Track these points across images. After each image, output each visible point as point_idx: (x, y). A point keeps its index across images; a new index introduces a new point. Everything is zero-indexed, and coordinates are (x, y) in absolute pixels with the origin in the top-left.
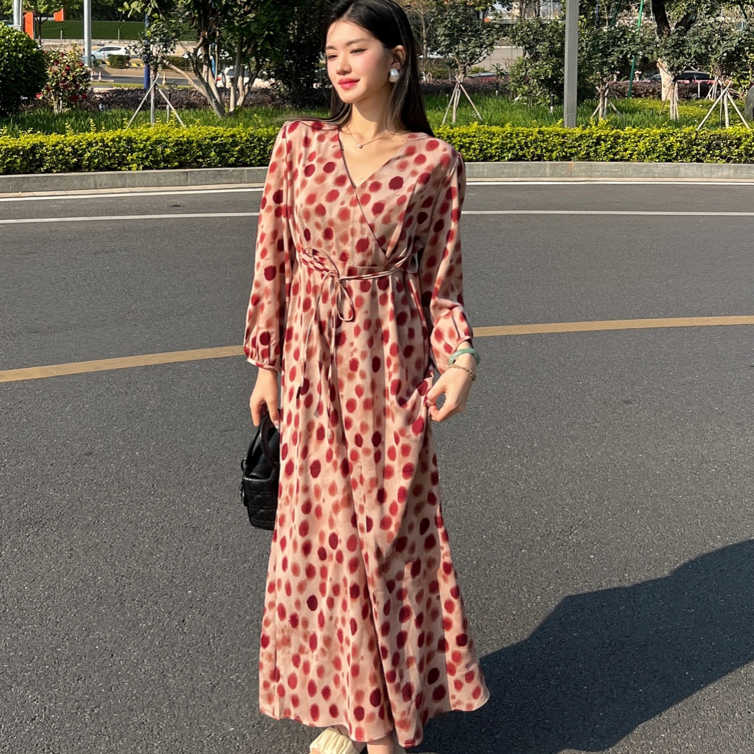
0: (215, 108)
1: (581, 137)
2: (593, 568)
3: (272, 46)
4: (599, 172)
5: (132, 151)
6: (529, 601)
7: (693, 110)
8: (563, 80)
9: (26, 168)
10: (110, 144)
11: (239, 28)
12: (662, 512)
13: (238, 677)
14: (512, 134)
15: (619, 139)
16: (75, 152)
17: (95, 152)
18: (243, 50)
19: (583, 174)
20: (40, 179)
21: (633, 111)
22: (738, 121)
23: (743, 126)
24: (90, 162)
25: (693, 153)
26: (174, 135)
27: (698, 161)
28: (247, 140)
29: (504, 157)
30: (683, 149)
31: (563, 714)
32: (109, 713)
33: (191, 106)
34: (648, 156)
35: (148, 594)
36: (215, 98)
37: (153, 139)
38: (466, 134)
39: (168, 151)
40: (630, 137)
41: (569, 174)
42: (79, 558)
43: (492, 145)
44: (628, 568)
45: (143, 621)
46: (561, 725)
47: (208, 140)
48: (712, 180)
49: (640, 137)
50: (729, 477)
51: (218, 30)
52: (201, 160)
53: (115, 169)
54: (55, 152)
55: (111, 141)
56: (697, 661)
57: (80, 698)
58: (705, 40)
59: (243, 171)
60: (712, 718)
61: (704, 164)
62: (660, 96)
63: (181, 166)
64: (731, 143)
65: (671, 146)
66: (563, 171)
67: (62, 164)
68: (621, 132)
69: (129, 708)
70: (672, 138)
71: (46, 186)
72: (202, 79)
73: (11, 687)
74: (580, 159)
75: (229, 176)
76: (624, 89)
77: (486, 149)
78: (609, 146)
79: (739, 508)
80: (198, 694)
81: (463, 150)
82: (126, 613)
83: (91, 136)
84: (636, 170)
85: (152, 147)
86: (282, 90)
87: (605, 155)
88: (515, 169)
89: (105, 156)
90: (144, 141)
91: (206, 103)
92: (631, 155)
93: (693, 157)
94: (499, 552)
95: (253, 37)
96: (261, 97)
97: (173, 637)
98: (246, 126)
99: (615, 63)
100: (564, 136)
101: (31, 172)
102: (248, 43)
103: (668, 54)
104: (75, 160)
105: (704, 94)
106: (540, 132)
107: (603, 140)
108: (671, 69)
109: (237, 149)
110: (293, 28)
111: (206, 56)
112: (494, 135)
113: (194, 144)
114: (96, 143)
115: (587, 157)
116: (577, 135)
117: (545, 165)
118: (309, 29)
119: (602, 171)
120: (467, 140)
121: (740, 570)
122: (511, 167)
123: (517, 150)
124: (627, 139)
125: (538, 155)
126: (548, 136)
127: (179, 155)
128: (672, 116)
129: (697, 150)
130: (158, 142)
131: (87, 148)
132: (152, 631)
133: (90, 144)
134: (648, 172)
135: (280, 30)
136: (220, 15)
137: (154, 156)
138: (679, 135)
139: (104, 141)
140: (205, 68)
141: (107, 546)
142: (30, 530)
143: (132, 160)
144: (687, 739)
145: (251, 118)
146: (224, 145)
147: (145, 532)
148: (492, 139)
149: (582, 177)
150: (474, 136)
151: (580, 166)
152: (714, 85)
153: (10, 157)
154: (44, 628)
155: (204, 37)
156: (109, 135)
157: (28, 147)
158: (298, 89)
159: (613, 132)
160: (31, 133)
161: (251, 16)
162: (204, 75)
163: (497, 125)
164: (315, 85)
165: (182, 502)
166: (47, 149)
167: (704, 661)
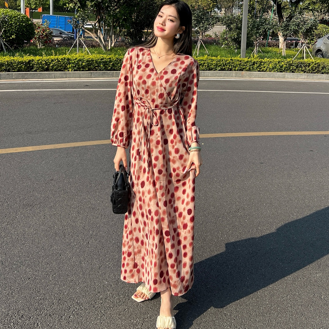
0: (103, 47)
1: (247, 62)
2: (246, 225)
3: (126, 23)
4: (254, 75)
5: (70, 64)
6: (221, 237)
7: (291, 52)
8: (241, 39)
9: (26, 69)
10: (60, 60)
11: (113, 15)
12: (274, 205)
13: (109, 264)
14: (220, 60)
15: (262, 63)
16: (46, 64)
17: (54, 64)
18: (114, 24)
19: (248, 76)
20: (32, 74)
21: (268, 52)
22: (309, 57)
23: (311, 59)
24: (52, 68)
25: (291, 69)
26: (86, 57)
27: (293, 72)
28: (115, 60)
29: (217, 69)
30: (287, 67)
31: (233, 278)
32: (59, 276)
33: (93, 46)
34: (273, 70)
35: (75, 233)
36: (103, 43)
37: (78, 59)
38: (202, 60)
39: (84, 64)
40: (266, 62)
41: (242, 76)
42: (47, 219)
43: (212, 64)
44: (260, 225)
45: (73, 243)
46: (233, 282)
47: (100, 60)
48: (298, 80)
49: (270, 62)
50: (300, 192)
51: (104, 16)
52: (97, 68)
53: (63, 71)
54: (38, 63)
55: (61, 59)
56: (285, 260)
57: (48, 271)
58: (297, 24)
59: (114, 72)
60: (289, 280)
61: (295, 73)
62: (279, 47)
63: (89, 70)
64: (306, 65)
65: (282, 66)
67: (41, 68)
68: (263, 60)
69: (67, 275)
70: (283, 63)
71: (35, 77)
72: (98, 36)
73: (21, 267)
74: (246, 70)
75: (108, 74)
76: (265, 43)
77: (210, 66)
79: (303, 203)
80: (94, 270)
81: (201, 66)
82: (66, 240)
83: (53, 57)
85: (78, 62)
86: (130, 41)
87: (256, 69)
89: (59, 65)
90: (74, 60)
91: (99, 46)
92: (267, 69)
93: (291, 70)
94: (211, 219)
95: (118, 19)
96: (121, 43)
97: (84, 249)
98: (115, 55)
99: (262, 32)
100: (240, 61)
101: (28, 71)
102: (116, 22)
103: (283, 30)
104: (46, 66)
105: (296, 46)
106: (231, 60)
107: (256, 63)
108: (283, 36)
109: (111, 64)
110: (134, 16)
111: (99, 26)
112: (213, 60)
113: (94, 61)
114: (55, 60)
115: (249, 70)
116: (246, 61)
117: (233, 72)
118: (141, 17)
120: (203, 62)
121: (302, 227)
122: (220, 73)
123: (222, 66)
124: (265, 63)
125: (230, 69)
127: (88, 66)
128: (283, 54)
129: (292, 68)
130: (80, 60)
131: (51, 62)
132: (76, 246)
133: (52, 60)
135: (129, 16)
136: (105, 10)
137: (78, 66)
138: (285, 62)
139: (58, 59)
140: (99, 31)
141: (59, 215)
142: (28, 208)
143: (69, 67)
144: (280, 288)
145: (117, 52)
146: (106, 62)
147: (74, 210)
148: (212, 62)
149: (247, 77)
150: (206, 61)
151: (247, 73)
152: (300, 43)
153: (20, 65)
154: (34, 245)
155: (99, 19)
156: (60, 57)
157: (27, 61)
158: (136, 41)
159: (260, 60)
160: (28, 55)
161: (118, 10)
162: (99, 34)
163: (214, 56)
164: (143, 39)
165: (88, 198)
166: (35, 62)
167: (287, 260)
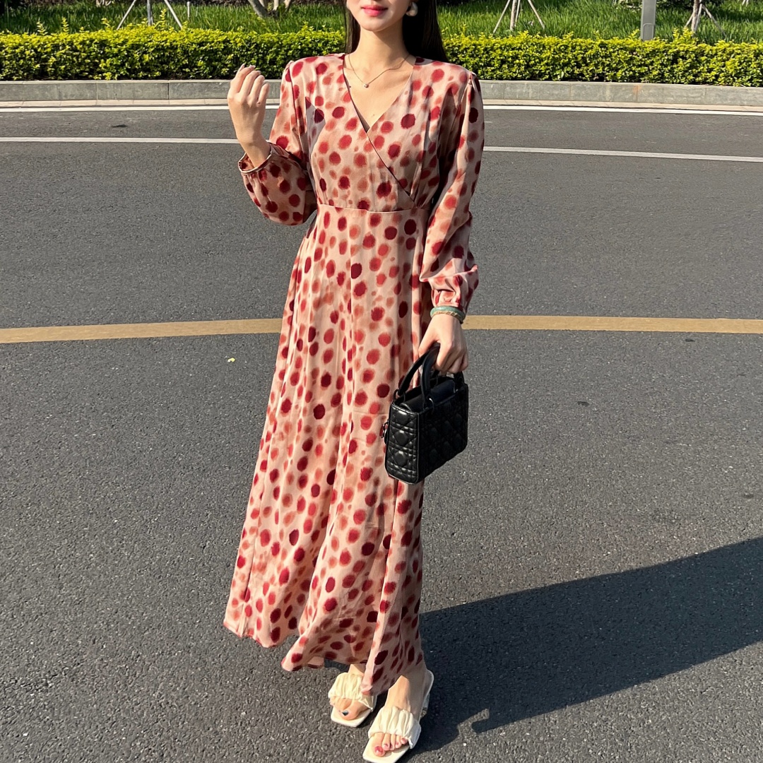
66: (627, 94)
78: (688, 65)
84: (720, 96)
88: (568, 90)
119: (677, 96)
126: (612, 50)
134: (735, 99)
